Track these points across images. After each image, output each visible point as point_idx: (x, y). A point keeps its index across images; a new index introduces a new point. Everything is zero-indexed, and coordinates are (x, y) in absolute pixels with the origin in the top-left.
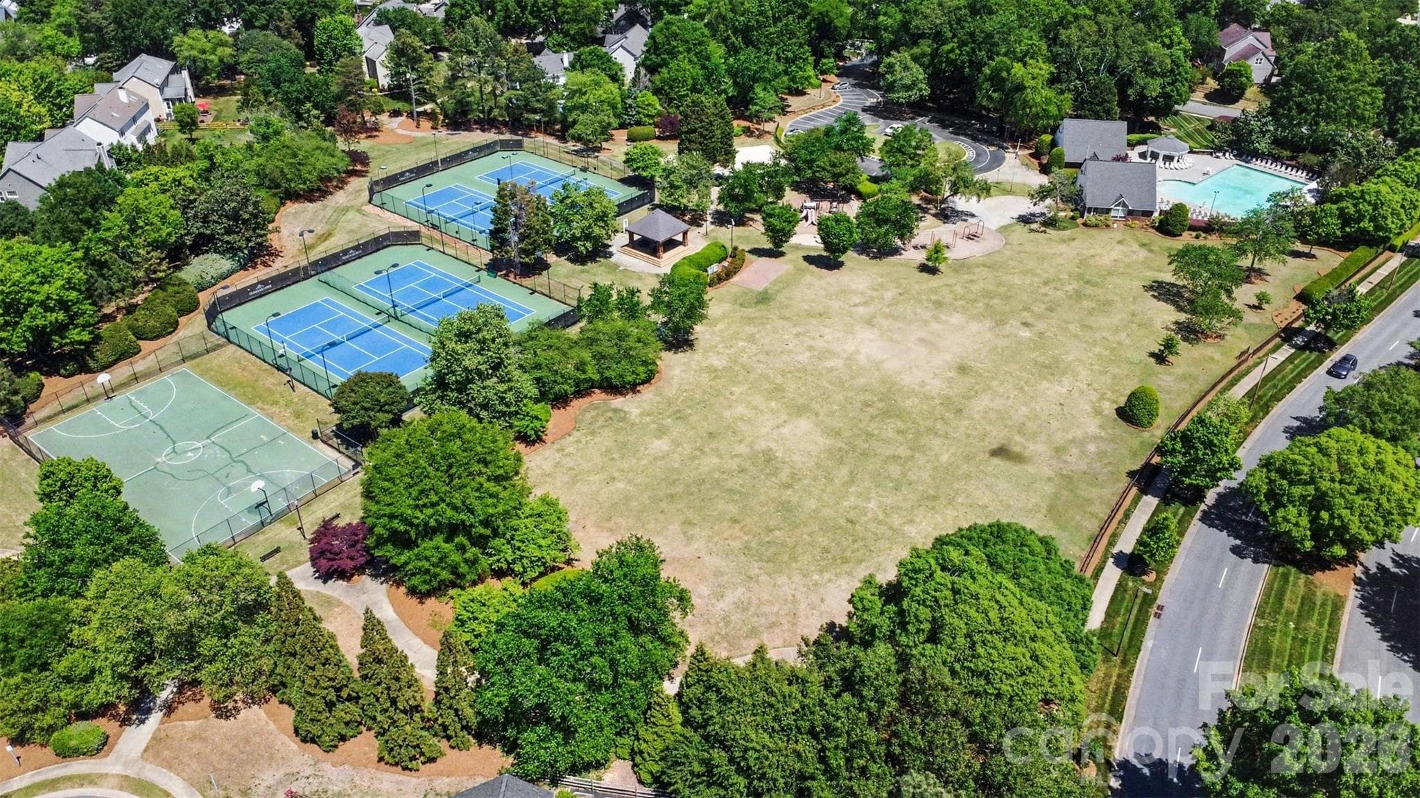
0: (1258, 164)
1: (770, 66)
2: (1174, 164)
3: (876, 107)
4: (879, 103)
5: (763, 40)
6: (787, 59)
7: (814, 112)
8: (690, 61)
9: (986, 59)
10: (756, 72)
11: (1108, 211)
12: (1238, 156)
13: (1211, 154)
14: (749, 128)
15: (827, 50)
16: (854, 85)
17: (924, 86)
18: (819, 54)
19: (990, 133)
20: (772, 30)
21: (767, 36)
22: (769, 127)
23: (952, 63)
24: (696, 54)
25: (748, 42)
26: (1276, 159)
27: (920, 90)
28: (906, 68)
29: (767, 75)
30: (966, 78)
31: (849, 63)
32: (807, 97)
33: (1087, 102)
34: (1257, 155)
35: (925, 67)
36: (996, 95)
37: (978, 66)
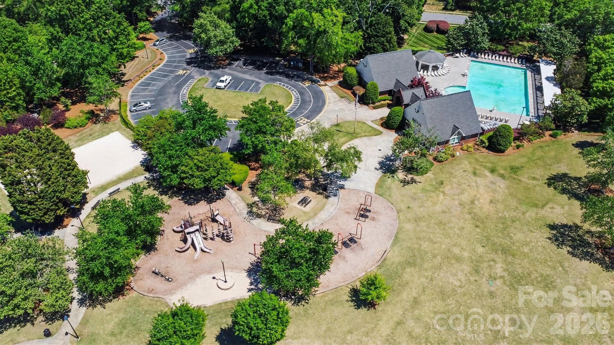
0: (483, 57)
1: (96, 51)
2: (440, 71)
3: (196, 58)
4: (196, 52)
5: (81, 26)
6: (110, 39)
7: (148, 75)
8: (9, 60)
9: (285, 12)
10: (83, 60)
11: (447, 142)
12: (469, 53)
13: (452, 55)
14: (92, 112)
15: (140, 15)
16: (170, 38)
17: (234, 38)
18: (133, 20)
19: (296, 68)
20: (87, 16)
21: (84, 23)
22: (113, 105)
23: (255, 17)
24: (15, 51)
25: (67, 31)
26: (494, 52)
27: (232, 42)
28: (216, 26)
29: (94, 59)
30: (270, 29)
31: (158, 18)
32: (136, 60)
33: (373, 36)
34: (482, 51)
35: (229, 21)
36: (301, 41)
37: (281, 19)
